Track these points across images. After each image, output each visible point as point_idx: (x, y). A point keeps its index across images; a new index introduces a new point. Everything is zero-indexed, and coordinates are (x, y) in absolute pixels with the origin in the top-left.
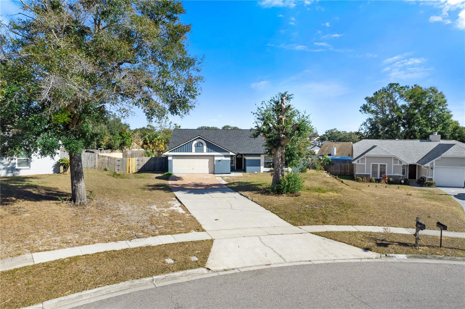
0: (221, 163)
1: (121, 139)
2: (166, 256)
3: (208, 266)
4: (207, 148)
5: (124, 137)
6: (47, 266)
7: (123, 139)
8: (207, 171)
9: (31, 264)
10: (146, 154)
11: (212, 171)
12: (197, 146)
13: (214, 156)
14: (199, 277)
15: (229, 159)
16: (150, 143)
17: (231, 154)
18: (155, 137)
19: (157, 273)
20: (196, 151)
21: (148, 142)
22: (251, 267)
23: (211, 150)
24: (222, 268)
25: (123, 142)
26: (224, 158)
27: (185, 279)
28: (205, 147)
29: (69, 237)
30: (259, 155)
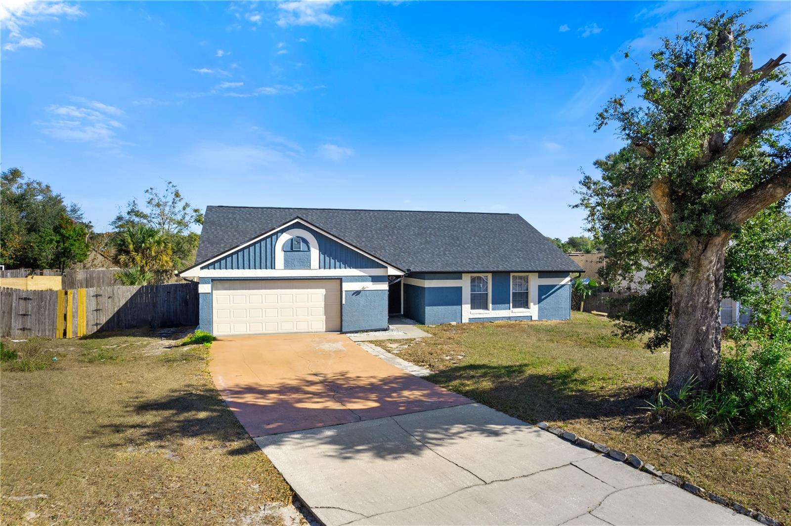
0: (360, 299)
1: (58, 242)
4: (322, 256)
5: (68, 238)
7: (64, 244)
8: (319, 323)
10: (124, 279)
11: (336, 324)
12: (292, 248)
13: (340, 280)
15: (385, 286)
16: (136, 250)
17: (392, 271)
18: (150, 236)
20: (288, 265)
21: (131, 247)
23: (332, 261)
25: (65, 249)
26: (370, 286)
28: (315, 253)
30: (457, 275)
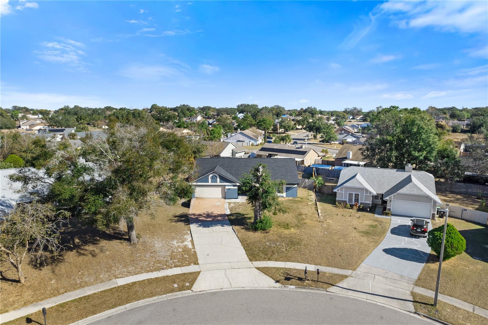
0: (230, 191)
2: (175, 283)
3: (192, 289)
4: (220, 180)
6: (123, 287)
9: (117, 286)
13: (225, 186)
14: (187, 295)
15: (236, 188)
17: (238, 184)
19: (169, 293)
20: (212, 182)
22: (213, 290)
23: (223, 181)
24: (199, 290)
26: (232, 187)
27: (180, 296)
28: (218, 179)
29: (130, 269)
